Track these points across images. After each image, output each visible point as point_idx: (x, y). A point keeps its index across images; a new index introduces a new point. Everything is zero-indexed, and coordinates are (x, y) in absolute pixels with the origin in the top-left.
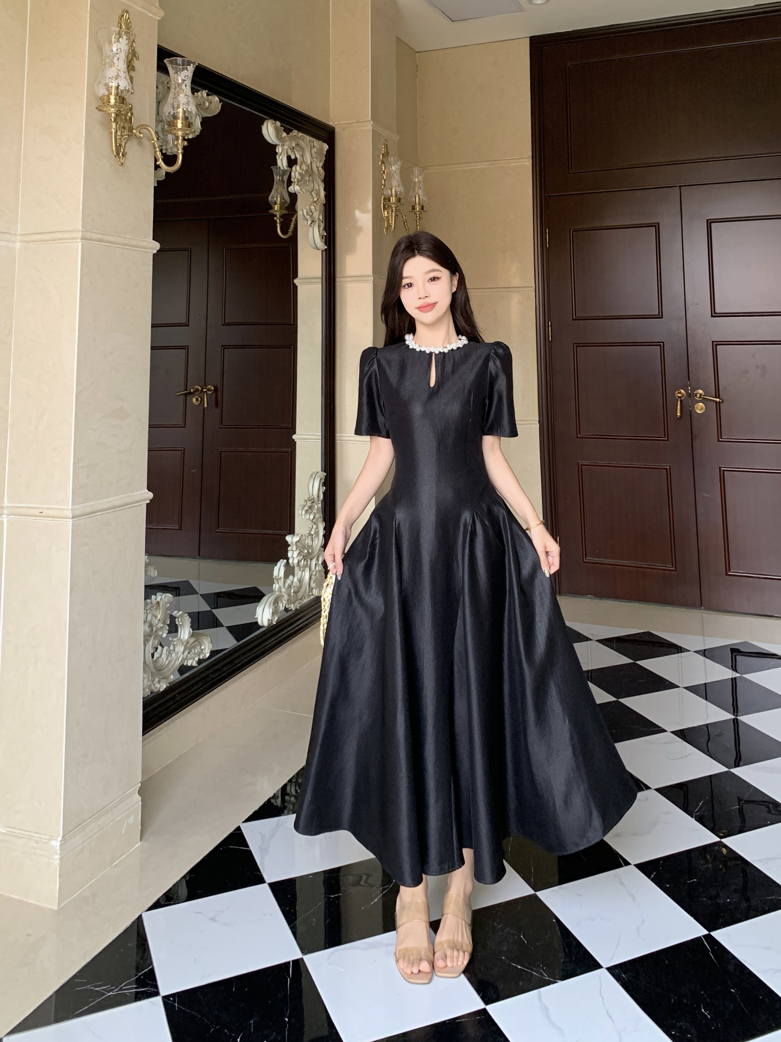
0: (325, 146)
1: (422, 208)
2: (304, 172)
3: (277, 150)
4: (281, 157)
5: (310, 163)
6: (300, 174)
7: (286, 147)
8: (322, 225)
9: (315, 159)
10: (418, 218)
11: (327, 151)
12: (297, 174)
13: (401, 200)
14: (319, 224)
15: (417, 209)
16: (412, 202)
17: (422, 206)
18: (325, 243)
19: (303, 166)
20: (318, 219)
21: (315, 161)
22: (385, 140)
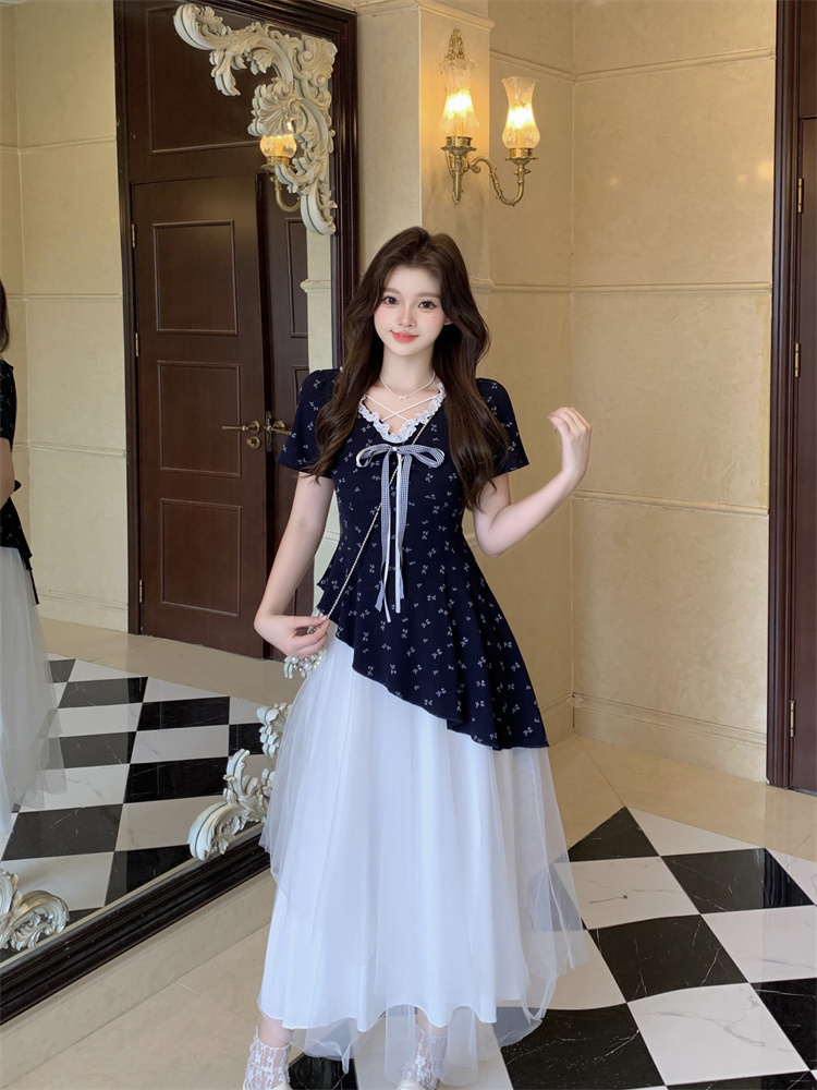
0: (332, 48)
1: (529, 153)
2: (276, 98)
3: (211, 60)
4: (218, 73)
5: (292, 79)
6: (269, 102)
7: (229, 54)
8: (328, 194)
9: (307, 73)
10: (521, 170)
11: (336, 55)
12: (261, 101)
13: (472, 142)
14: (319, 190)
15: (518, 154)
16: (509, 143)
17: (529, 149)
18: (335, 221)
19: (278, 87)
20: (314, 180)
21: (306, 75)
22: (456, 31)
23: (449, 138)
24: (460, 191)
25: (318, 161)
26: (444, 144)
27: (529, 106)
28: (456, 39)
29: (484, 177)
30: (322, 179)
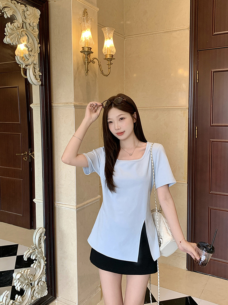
0: (38, 12)
1: (112, 57)
2: (15, 28)
6: (12, 30)
8: (38, 69)
10: (109, 63)
11: (40, 15)
12: (8, 29)
13: (91, 49)
14: (34, 67)
15: (108, 57)
16: (105, 53)
17: (112, 55)
18: (41, 80)
19: (15, 24)
20: (32, 63)
21: (28, 21)
22: (85, 9)
23: (83, 47)
24: (88, 70)
25: (33, 56)
26: (81, 50)
27: (112, 39)
28: (85, 12)
29: (96, 65)
30: (35, 63)
